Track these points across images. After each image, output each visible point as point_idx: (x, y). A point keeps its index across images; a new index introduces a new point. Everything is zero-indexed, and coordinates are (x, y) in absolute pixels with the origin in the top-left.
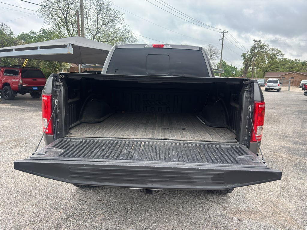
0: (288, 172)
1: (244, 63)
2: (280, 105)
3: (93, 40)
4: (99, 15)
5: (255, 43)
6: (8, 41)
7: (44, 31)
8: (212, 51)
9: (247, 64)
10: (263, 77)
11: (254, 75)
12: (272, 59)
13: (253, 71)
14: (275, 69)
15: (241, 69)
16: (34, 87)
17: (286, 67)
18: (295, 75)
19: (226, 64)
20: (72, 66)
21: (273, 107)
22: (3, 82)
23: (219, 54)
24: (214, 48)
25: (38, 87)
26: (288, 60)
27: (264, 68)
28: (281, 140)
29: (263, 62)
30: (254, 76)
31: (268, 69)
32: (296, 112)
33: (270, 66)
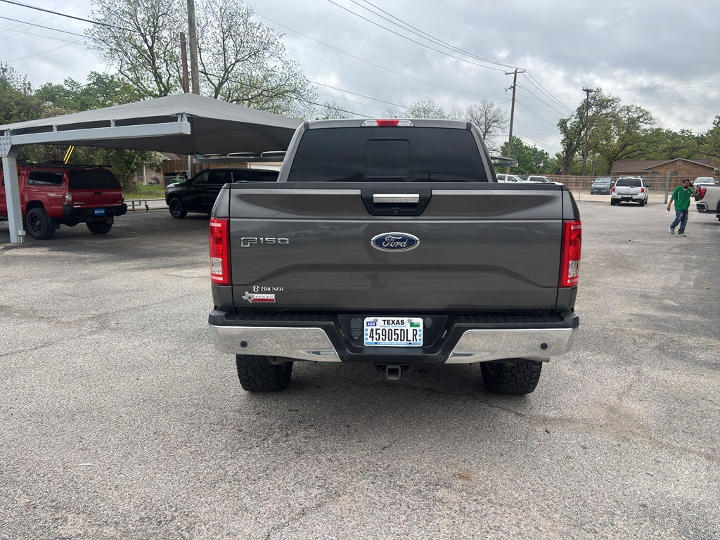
0: (643, 359)
1: (563, 142)
2: (642, 234)
3: (216, 97)
4: (227, 40)
5: (588, 95)
6: (22, 104)
7: (99, 80)
8: (490, 116)
9: (571, 143)
10: (608, 174)
11: (587, 169)
12: (628, 132)
13: (585, 160)
14: (636, 153)
15: (558, 155)
16: (97, 208)
17: (661, 148)
18: (682, 167)
19: (522, 144)
20: (166, 158)
21: (627, 239)
22: (27, 199)
23: (507, 121)
24: (495, 108)
25: (106, 209)
26: (664, 131)
27: (610, 153)
28: (636, 303)
29: (608, 139)
30: (588, 171)
31: (620, 155)
32: (674, 247)
33: (623, 148)
